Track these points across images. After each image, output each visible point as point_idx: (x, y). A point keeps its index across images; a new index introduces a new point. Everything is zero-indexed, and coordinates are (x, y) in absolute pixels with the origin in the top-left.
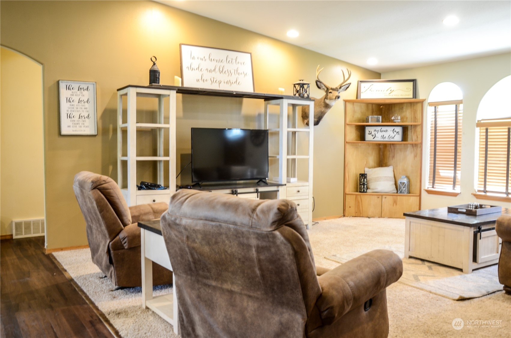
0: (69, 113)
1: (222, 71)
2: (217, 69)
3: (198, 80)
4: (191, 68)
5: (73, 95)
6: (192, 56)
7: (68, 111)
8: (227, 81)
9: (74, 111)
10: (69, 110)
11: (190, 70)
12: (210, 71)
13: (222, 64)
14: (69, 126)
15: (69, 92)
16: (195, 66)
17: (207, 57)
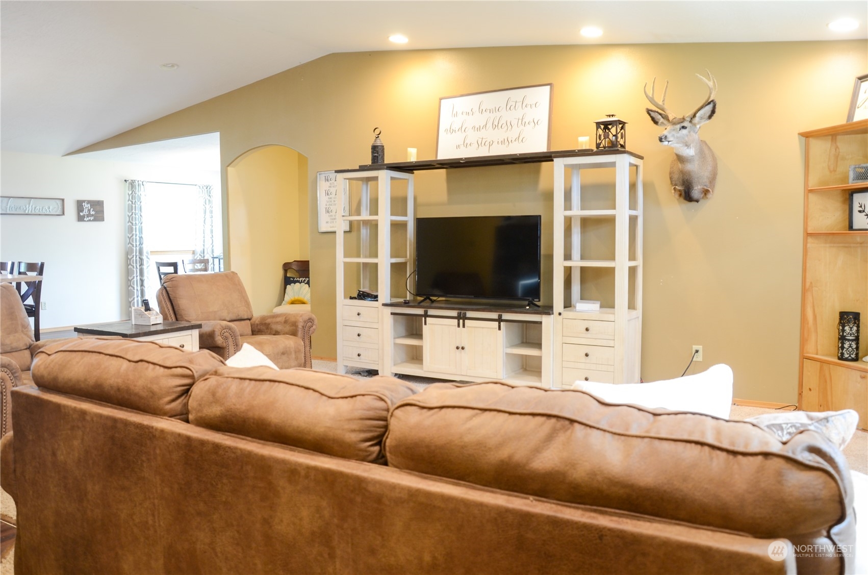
0: (328, 207)
1: (497, 125)
2: (489, 125)
3: (458, 147)
4: (451, 131)
5: (330, 187)
6: (455, 112)
7: (326, 205)
8: (503, 140)
9: (331, 205)
10: (328, 204)
11: (449, 133)
12: (479, 129)
13: (498, 114)
14: (327, 222)
15: (328, 184)
16: (456, 126)
17: (476, 109)
